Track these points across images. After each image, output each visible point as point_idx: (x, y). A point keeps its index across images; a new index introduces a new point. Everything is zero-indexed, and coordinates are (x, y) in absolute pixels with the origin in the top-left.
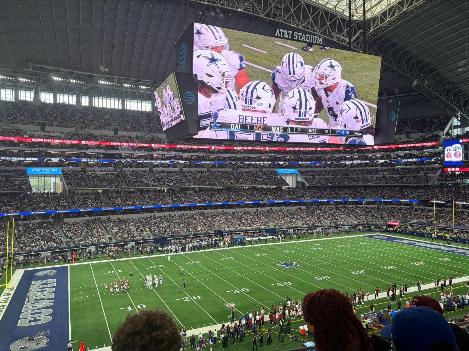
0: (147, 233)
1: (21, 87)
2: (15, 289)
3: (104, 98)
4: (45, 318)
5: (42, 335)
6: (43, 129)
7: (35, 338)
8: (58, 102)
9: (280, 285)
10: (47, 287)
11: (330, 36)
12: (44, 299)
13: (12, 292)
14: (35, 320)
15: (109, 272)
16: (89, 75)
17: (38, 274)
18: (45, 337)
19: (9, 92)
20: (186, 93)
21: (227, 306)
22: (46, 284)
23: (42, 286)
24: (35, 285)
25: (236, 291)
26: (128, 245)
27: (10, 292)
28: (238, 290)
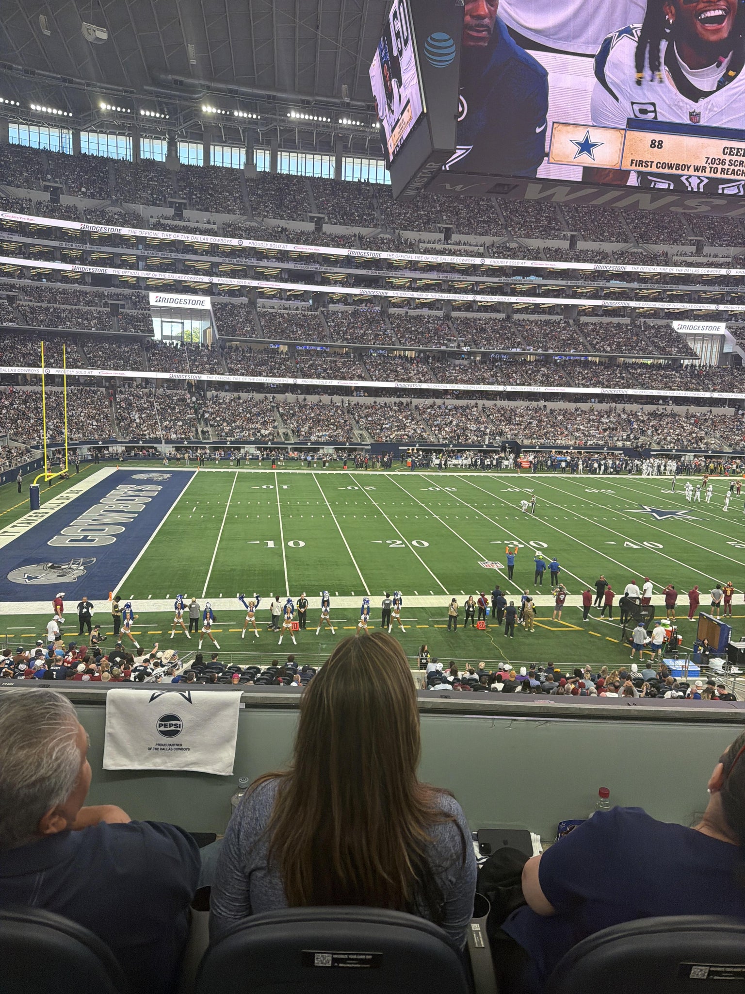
0: (361, 432)
1: (145, 130)
2: (81, 493)
3: (300, 155)
4: (103, 539)
5: (79, 564)
6: (179, 216)
7: (63, 567)
8: (212, 163)
9: (632, 545)
10: (139, 496)
12: (123, 512)
13: (76, 496)
14: (85, 539)
15: (264, 487)
16: (269, 97)
17: (135, 477)
18: (82, 568)
19: (122, 140)
20: (432, 39)
21: (484, 566)
22: (141, 491)
23: (132, 493)
24: (123, 489)
25: (516, 543)
26: (321, 451)
27: (70, 495)
28: (520, 543)
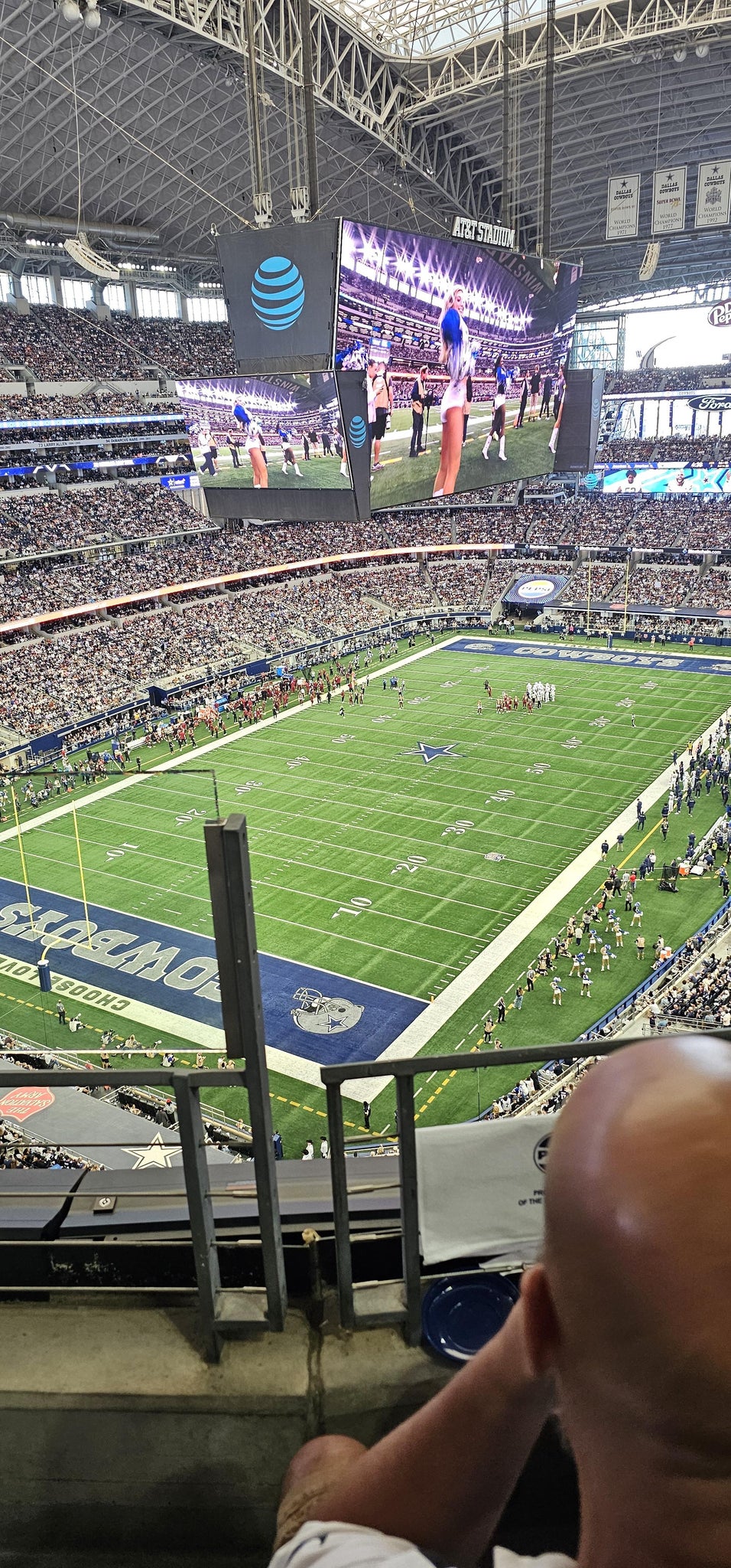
11: (342, 103)
